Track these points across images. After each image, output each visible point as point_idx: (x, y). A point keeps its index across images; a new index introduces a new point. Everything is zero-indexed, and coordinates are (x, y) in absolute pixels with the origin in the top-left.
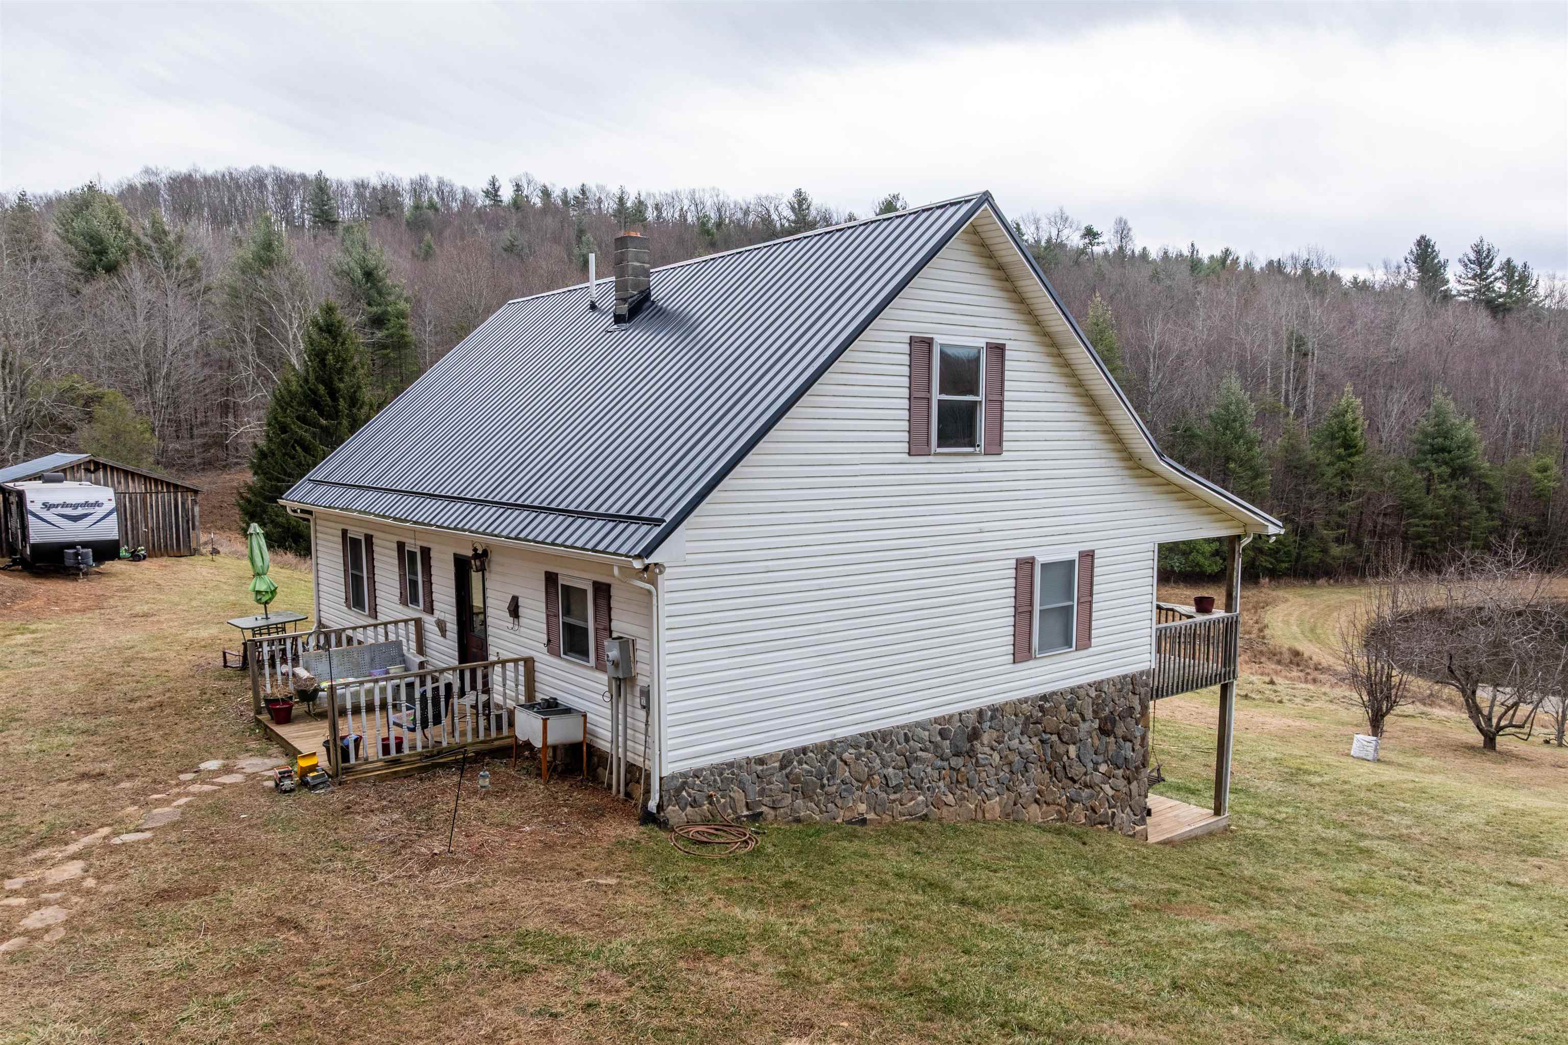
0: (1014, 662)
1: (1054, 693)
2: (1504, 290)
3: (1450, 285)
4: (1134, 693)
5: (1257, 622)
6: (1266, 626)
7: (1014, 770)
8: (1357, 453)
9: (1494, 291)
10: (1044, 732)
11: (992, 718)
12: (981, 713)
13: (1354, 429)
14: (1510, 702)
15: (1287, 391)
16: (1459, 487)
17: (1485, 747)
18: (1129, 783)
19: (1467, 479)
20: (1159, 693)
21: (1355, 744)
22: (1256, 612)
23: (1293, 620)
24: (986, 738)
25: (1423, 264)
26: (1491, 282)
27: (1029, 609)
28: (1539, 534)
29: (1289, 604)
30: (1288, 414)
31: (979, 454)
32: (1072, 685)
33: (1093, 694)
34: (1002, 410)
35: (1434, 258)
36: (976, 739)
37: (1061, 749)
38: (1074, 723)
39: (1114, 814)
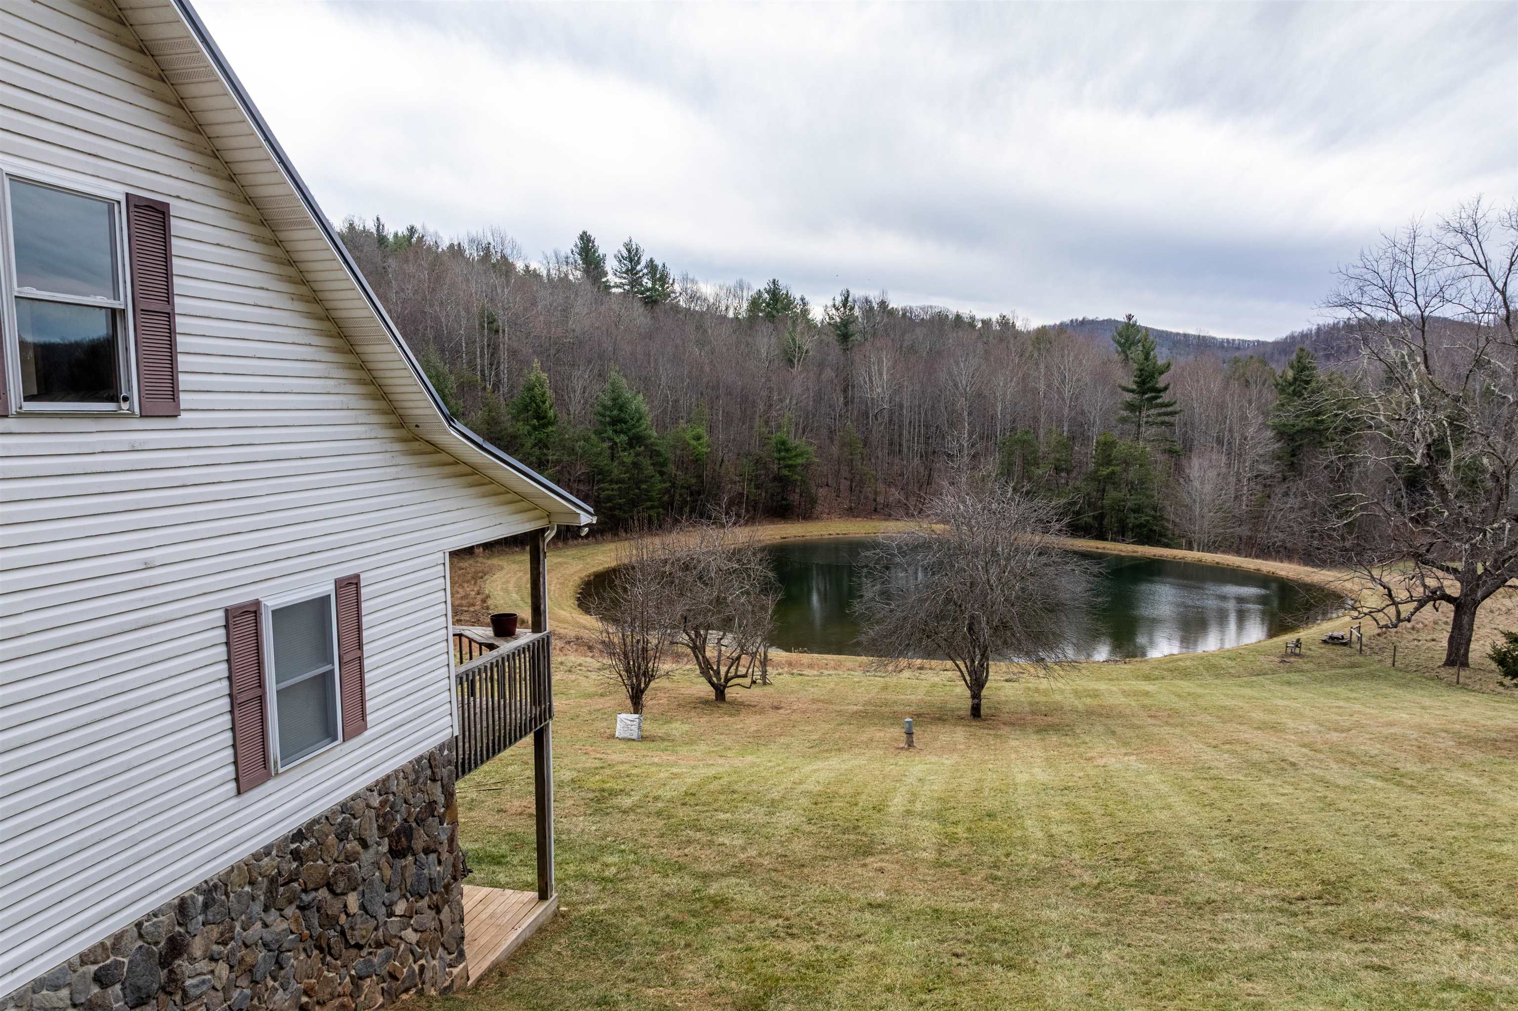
0: (239, 793)
1: (315, 821)
2: (650, 285)
3: (609, 277)
4: (434, 780)
5: (478, 593)
6: (488, 597)
7: (258, 977)
8: (550, 424)
9: (642, 285)
10: (305, 891)
11: (206, 906)
12: (182, 907)
13: (544, 402)
14: (735, 655)
15: (483, 366)
16: (638, 454)
17: (717, 699)
18: (438, 911)
19: (643, 448)
20: (464, 767)
21: (619, 726)
22: (475, 583)
23: (511, 587)
24: (197, 947)
25: (587, 256)
26: (640, 277)
27: (258, 692)
28: (699, 493)
29: (505, 571)
30: (484, 388)
31: (130, 415)
32: (341, 799)
33: (376, 801)
34: (171, 332)
35: (595, 252)
36: (180, 955)
37: (334, 907)
38: (351, 858)
39: (422, 968)
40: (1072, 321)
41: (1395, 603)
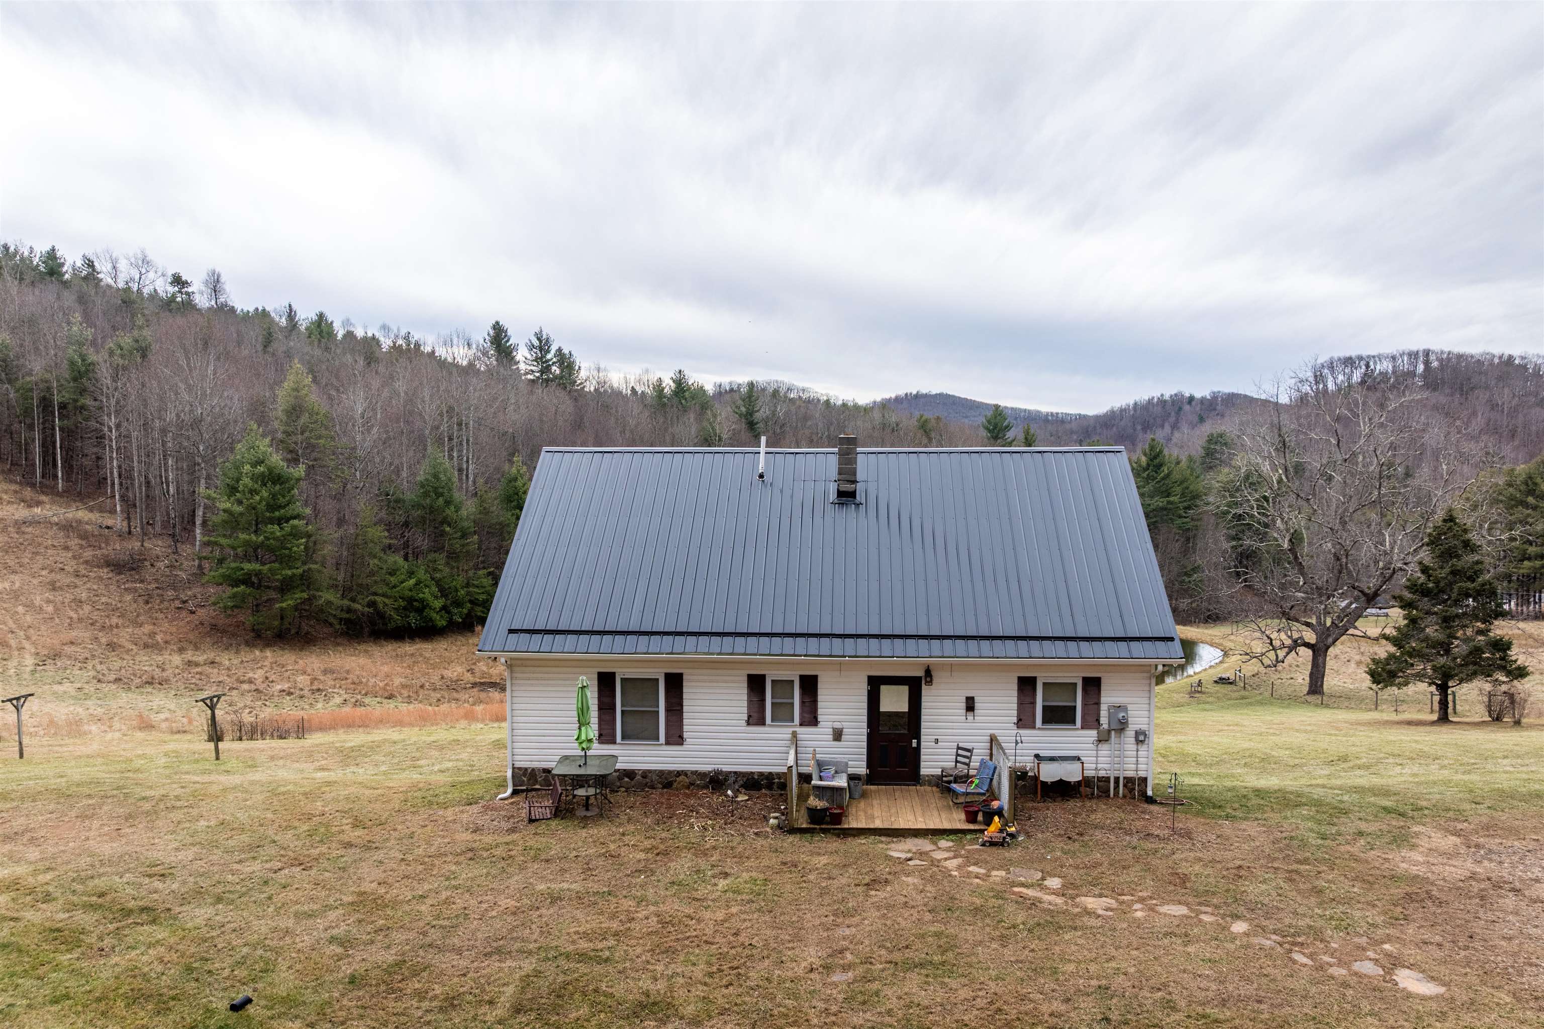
2: (558, 372)
3: (519, 365)
9: (551, 372)
25: (499, 345)
26: (550, 365)
35: (508, 341)
40: (906, 394)
41: (1274, 649)
